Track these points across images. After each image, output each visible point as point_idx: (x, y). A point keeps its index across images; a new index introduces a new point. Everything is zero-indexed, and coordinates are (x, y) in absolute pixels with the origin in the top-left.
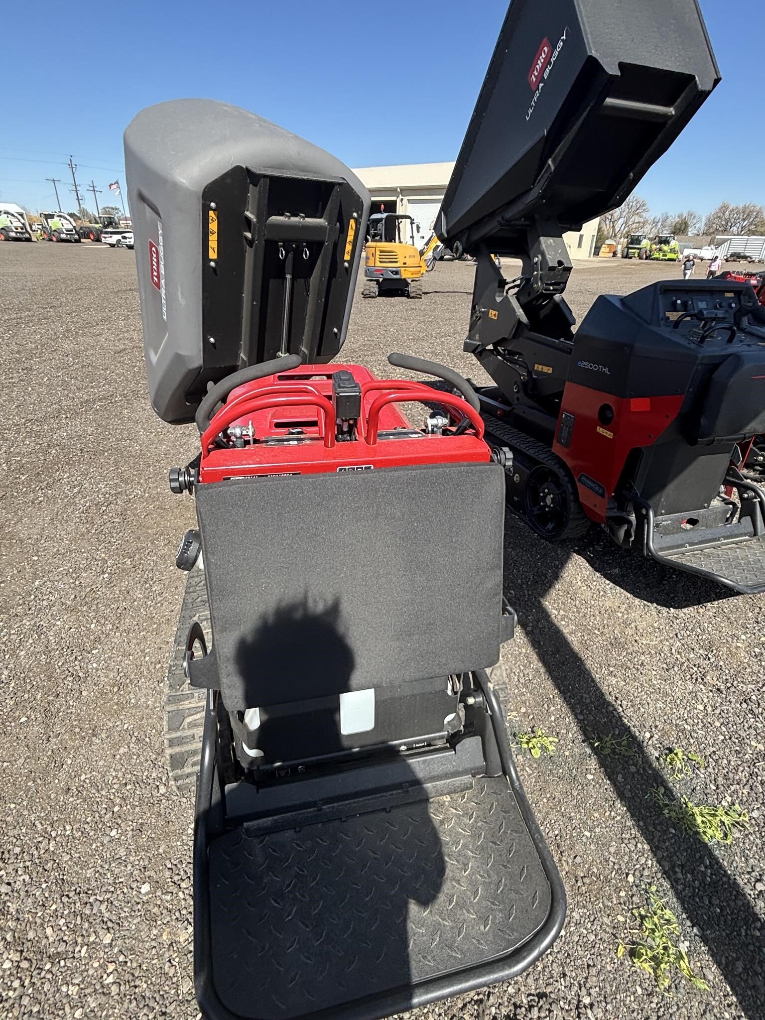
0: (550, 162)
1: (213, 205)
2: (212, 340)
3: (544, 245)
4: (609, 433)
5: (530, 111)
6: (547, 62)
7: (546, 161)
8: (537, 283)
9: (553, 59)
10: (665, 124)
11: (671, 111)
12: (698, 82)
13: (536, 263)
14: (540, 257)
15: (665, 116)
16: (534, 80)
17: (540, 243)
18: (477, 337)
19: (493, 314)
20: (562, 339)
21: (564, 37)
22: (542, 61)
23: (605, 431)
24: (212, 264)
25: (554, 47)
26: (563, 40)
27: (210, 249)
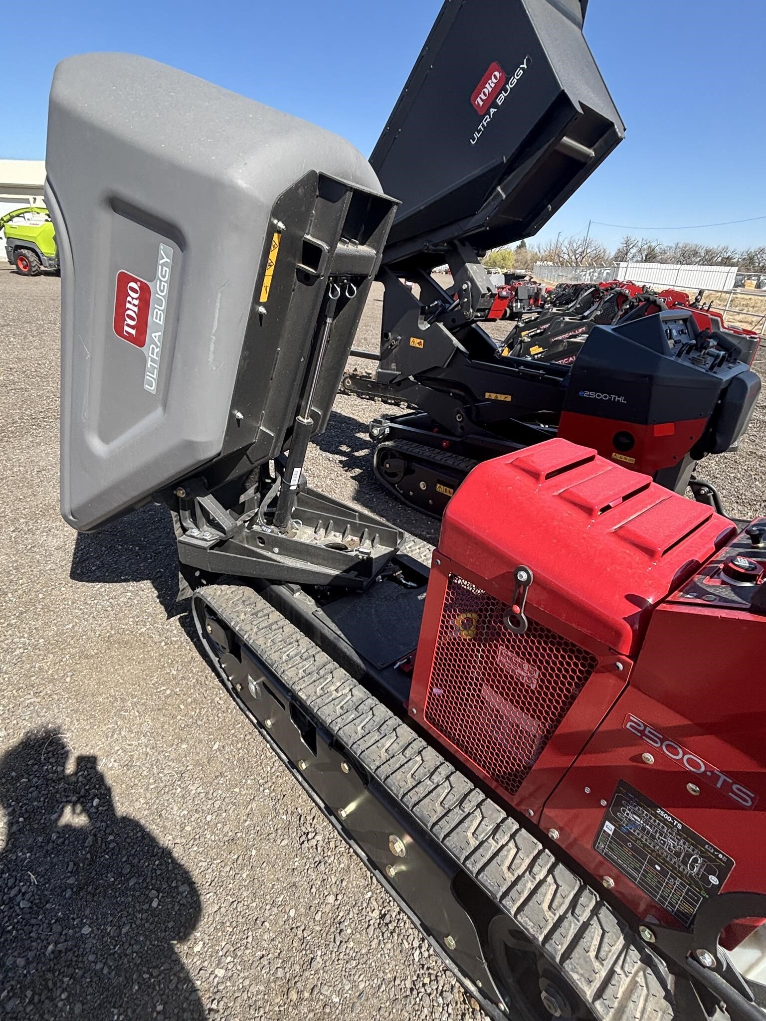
0: (499, 189)
1: (281, 225)
2: (239, 415)
3: (471, 272)
4: (628, 458)
5: (477, 135)
6: (500, 87)
7: (494, 188)
8: (468, 311)
9: (509, 87)
10: (585, 163)
11: (591, 152)
12: (617, 130)
13: (465, 290)
14: (470, 284)
15: (587, 156)
16: (481, 103)
17: (466, 270)
18: (393, 366)
19: (415, 342)
20: (522, 368)
21: (525, 66)
22: (493, 85)
23: (623, 457)
24: (262, 310)
25: (508, 74)
26: (523, 69)
27: (263, 289)
